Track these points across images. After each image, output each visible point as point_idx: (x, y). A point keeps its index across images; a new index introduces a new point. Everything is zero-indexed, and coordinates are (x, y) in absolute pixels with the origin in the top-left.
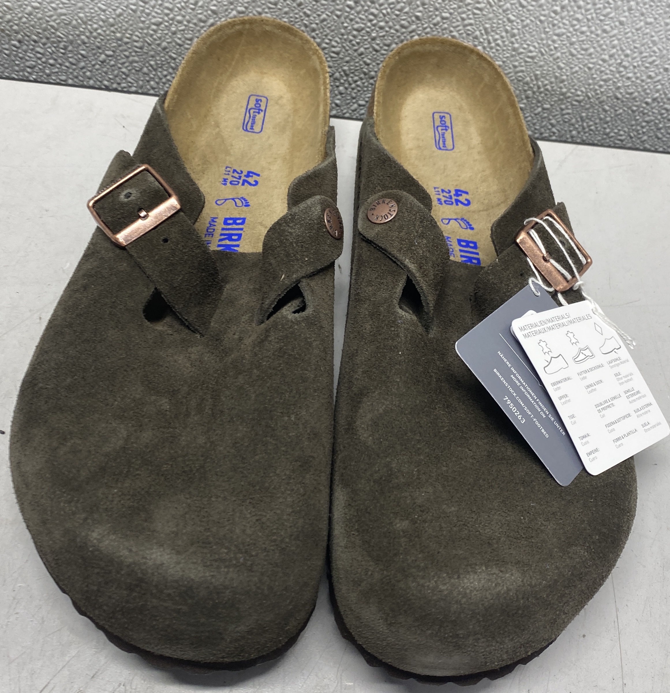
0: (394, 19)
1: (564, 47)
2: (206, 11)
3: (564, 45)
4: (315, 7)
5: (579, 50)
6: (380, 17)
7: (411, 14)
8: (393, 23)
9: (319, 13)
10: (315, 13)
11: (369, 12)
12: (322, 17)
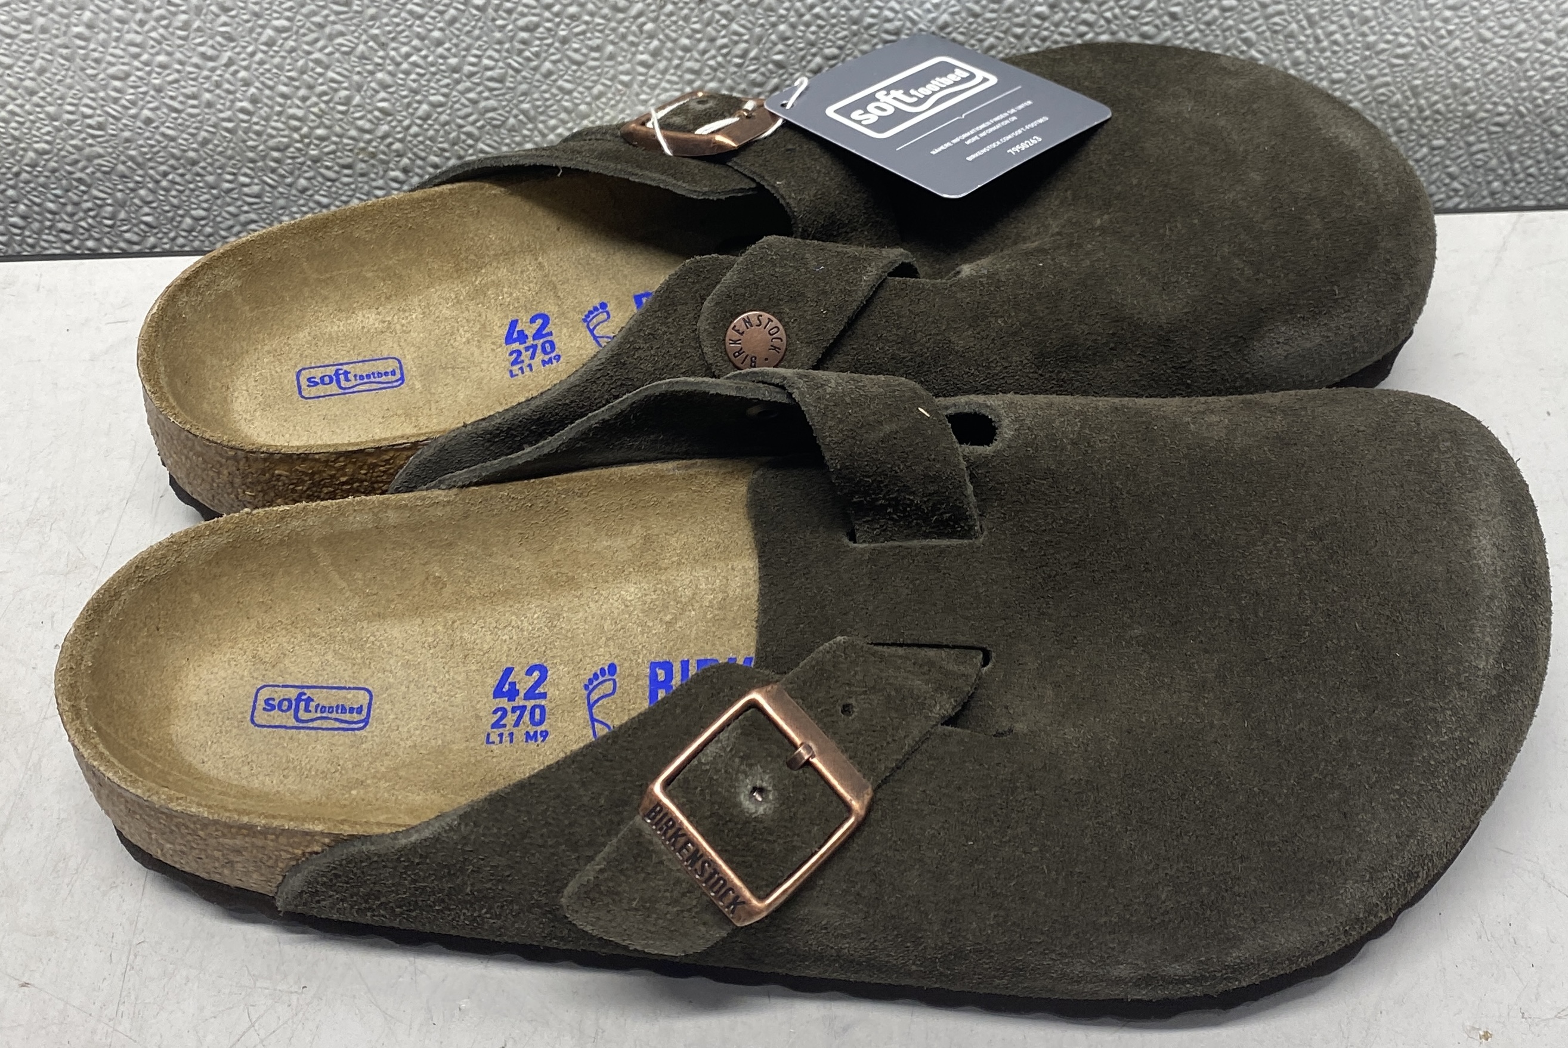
0: (1129, 25)
1: (1468, 28)
2: (765, 65)
3: (1466, 24)
4: (974, 26)
5: (1496, 29)
6: (1102, 26)
7: (1160, 12)
8: (1126, 32)
9: (981, 36)
10: (973, 37)
11: (1078, 20)
12: (986, 44)
